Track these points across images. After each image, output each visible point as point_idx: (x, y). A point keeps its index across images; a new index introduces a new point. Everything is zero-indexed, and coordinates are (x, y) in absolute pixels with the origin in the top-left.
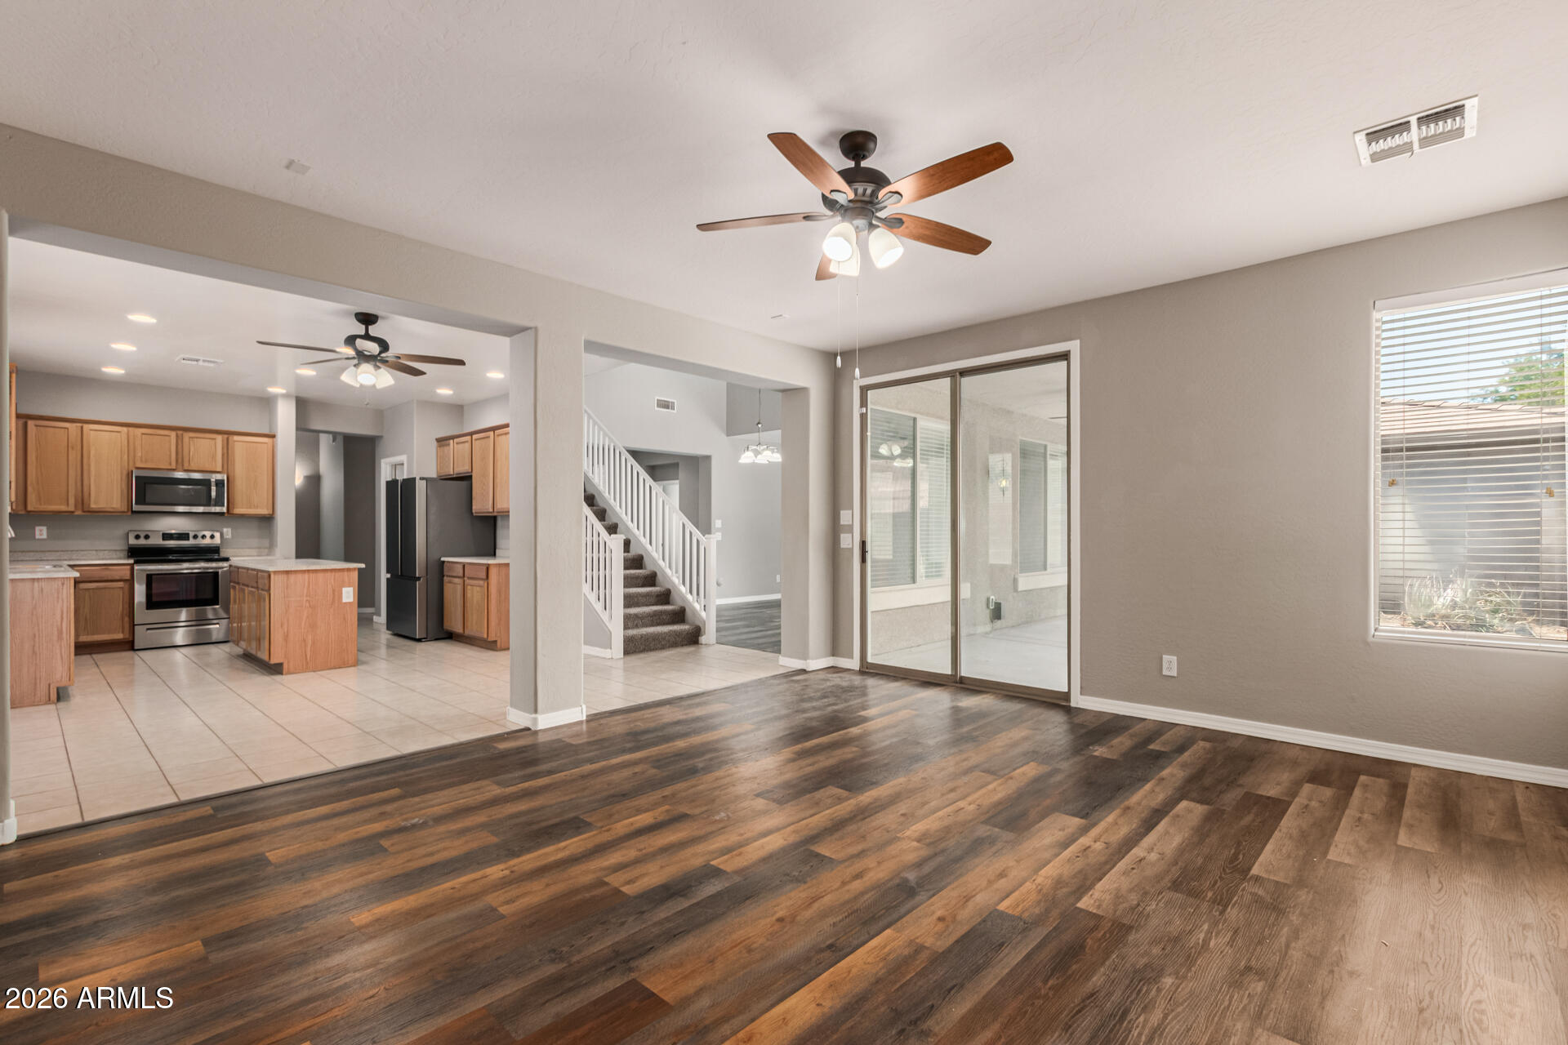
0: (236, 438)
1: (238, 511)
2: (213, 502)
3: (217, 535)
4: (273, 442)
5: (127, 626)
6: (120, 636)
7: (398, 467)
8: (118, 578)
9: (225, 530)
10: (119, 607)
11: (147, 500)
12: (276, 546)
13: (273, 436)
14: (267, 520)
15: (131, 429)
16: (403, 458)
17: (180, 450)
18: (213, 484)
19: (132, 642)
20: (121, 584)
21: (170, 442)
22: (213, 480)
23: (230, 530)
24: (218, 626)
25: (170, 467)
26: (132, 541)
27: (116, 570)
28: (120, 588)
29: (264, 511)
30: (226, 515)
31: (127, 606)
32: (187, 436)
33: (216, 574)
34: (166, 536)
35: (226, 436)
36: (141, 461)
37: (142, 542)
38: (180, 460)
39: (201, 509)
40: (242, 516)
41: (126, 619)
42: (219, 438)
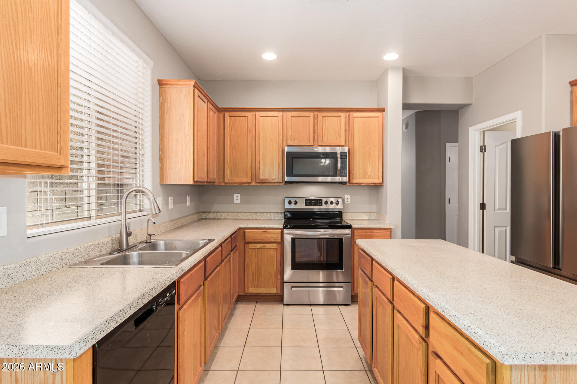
0: (355, 114)
1: (355, 180)
2: (338, 173)
3: (340, 201)
4: (383, 115)
5: (279, 282)
6: (274, 291)
7: (486, 133)
8: (273, 240)
9: (346, 196)
10: (274, 266)
11: (294, 173)
12: (386, 213)
13: (382, 110)
14: (377, 187)
15: (285, 113)
16: (518, 115)
17: (316, 129)
18: (339, 156)
19: (282, 296)
20: (275, 245)
21: (309, 121)
22: (339, 153)
23: (349, 196)
24: (341, 289)
25: (309, 144)
26: (287, 206)
27: (272, 233)
28: (275, 248)
29: (377, 181)
30: (347, 184)
31: (279, 265)
32: (321, 115)
33: (341, 240)
34: (308, 202)
35: (348, 113)
36: (291, 140)
37: (293, 206)
38: (316, 138)
39: (329, 179)
40: (359, 185)
41: (279, 276)
42: (343, 115)
